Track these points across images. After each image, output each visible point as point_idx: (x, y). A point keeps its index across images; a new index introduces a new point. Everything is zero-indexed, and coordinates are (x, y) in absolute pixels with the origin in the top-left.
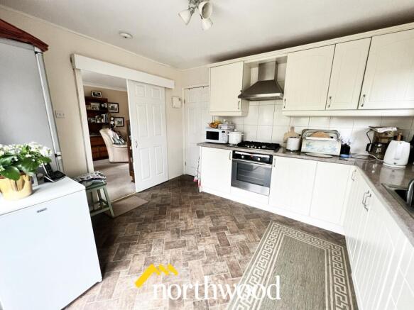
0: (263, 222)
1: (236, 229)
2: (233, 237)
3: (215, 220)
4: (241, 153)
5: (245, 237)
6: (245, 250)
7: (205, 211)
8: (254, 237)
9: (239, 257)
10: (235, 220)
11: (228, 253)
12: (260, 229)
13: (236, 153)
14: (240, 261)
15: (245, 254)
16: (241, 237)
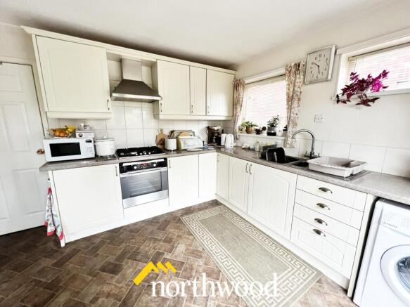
0: (177, 223)
1: (168, 246)
2: (176, 253)
3: (139, 257)
4: (132, 164)
5: (183, 245)
6: (197, 254)
7: (111, 259)
8: (188, 238)
9: (201, 262)
10: (156, 240)
11: (192, 269)
12: (181, 229)
13: (124, 165)
14: (206, 264)
15: (201, 256)
16: (181, 248)
